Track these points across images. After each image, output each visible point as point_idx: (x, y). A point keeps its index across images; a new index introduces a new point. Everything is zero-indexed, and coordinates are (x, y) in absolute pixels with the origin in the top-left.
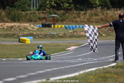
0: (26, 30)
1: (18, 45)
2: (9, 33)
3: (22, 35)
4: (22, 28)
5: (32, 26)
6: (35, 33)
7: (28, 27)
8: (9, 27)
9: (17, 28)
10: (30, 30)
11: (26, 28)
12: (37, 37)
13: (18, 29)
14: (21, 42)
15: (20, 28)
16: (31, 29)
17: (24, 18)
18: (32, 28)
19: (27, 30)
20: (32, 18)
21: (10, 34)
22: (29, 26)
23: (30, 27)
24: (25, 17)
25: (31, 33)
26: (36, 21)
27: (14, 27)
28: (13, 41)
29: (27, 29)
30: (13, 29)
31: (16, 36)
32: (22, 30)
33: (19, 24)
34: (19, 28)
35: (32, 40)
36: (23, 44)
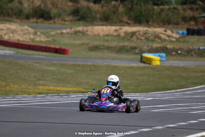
0: (157, 39)
1: (139, 68)
2: (126, 44)
3: (147, 49)
4: (150, 36)
5: (169, 32)
6: (171, 47)
7: (161, 35)
8: (129, 34)
9: (142, 36)
10: (165, 40)
11: (157, 37)
12: (174, 53)
13: (143, 38)
14: (144, 62)
15: (147, 36)
16: (167, 38)
17: (157, 18)
18: (169, 36)
19: (160, 40)
20: (172, 18)
21: (127, 46)
22: (163, 32)
23: (164, 34)
24: (158, 16)
25: (164, 47)
26: (177, 24)
27: (137, 34)
28: (131, 60)
29: (160, 38)
30: (135, 37)
31: (137, 51)
32: (150, 40)
33: (146, 29)
34: (145, 35)
35: (164, 59)
36: (147, 65)
